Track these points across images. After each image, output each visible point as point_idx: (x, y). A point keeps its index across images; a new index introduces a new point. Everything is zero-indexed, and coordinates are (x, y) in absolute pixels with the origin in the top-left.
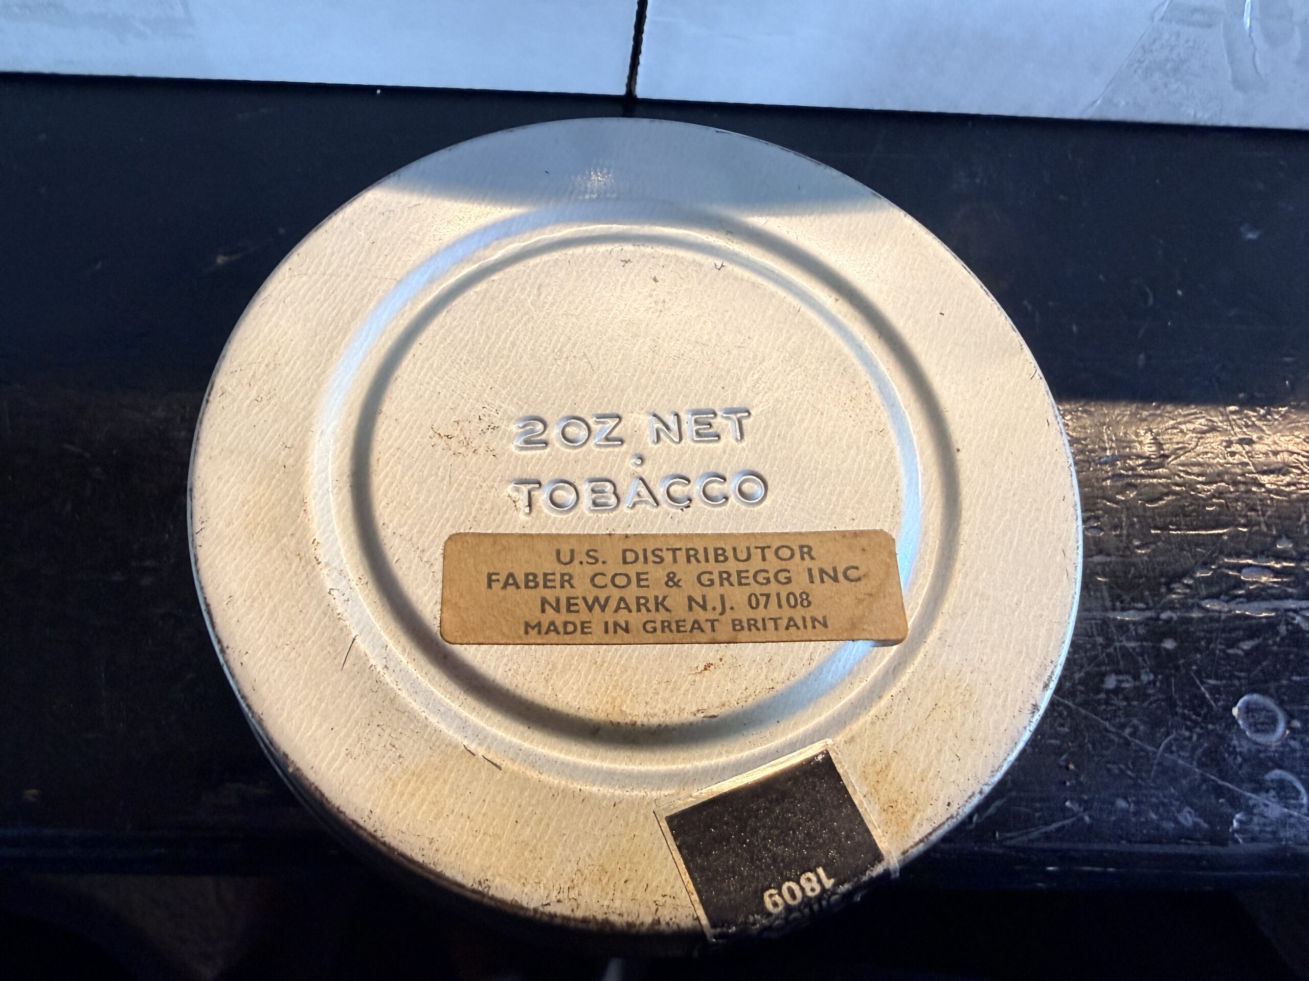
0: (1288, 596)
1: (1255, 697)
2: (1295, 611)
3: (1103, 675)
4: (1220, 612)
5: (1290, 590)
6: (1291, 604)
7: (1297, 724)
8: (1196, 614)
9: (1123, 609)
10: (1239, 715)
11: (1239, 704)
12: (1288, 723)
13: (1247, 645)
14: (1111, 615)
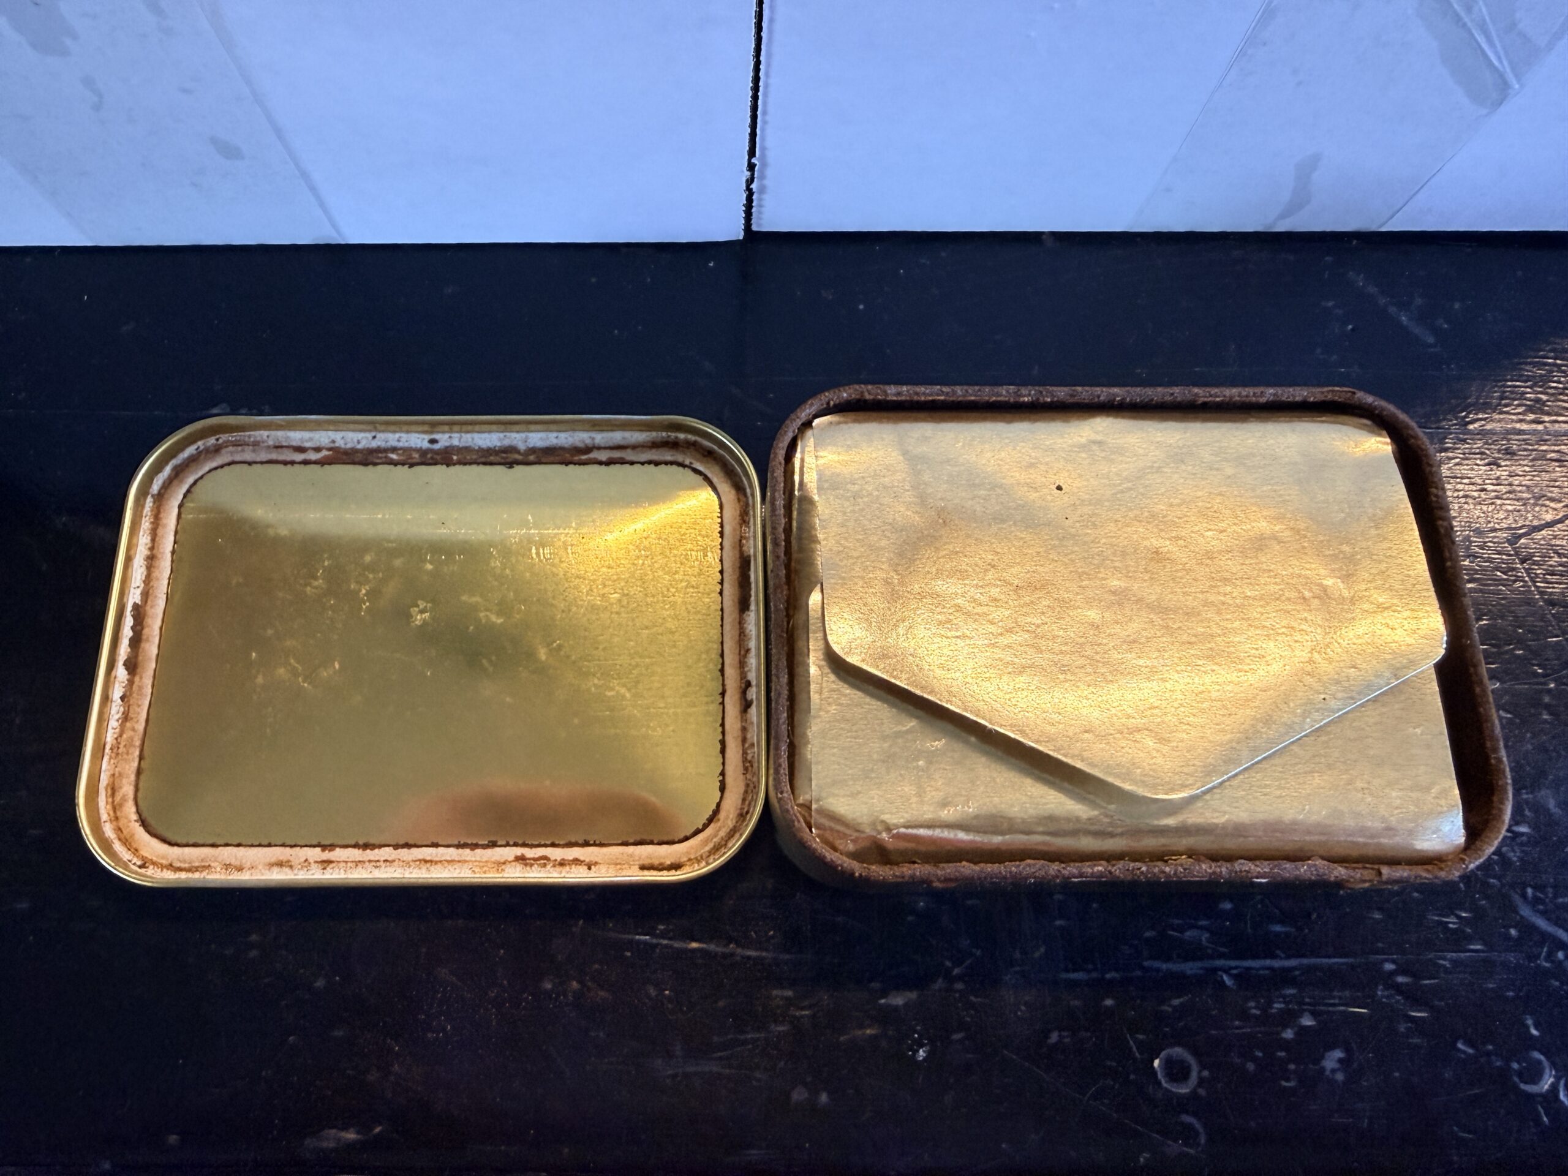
0: (1222, 956)
1: (1178, 1051)
2: (1227, 971)
3: (1046, 1034)
4: (1158, 970)
5: (1222, 950)
6: (1220, 963)
7: (1206, 1073)
8: (1139, 973)
9: (1074, 971)
10: (1159, 1066)
11: (1161, 1056)
12: (1200, 1072)
13: (1176, 1002)
14: (1064, 975)
